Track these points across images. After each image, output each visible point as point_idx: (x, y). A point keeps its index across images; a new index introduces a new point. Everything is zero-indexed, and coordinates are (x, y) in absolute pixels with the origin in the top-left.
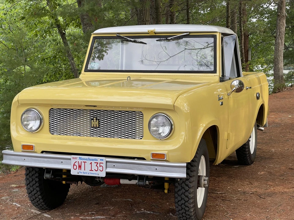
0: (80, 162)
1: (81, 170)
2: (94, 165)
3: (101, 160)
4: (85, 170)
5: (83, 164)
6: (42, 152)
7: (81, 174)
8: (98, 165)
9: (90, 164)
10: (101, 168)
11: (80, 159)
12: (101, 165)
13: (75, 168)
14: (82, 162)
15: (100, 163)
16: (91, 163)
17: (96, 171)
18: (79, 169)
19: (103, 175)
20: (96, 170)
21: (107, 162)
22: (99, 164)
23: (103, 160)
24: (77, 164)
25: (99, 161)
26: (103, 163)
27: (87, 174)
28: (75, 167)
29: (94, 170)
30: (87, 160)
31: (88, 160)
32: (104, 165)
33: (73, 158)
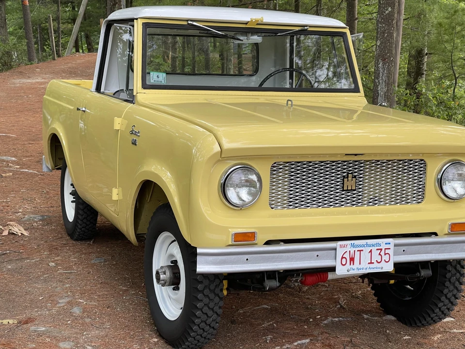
0: (352, 252)
1: (353, 264)
2: (375, 253)
3: (386, 244)
4: (360, 264)
5: (357, 254)
6: (268, 243)
7: (353, 271)
8: (382, 253)
9: (369, 252)
10: (386, 258)
11: (353, 246)
12: (387, 251)
13: (344, 263)
14: (356, 251)
15: (385, 249)
16: (371, 251)
17: (379, 263)
18: (350, 264)
19: (389, 268)
20: (379, 261)
21: (395, 245)
22: (383, 250)
23: (390, 243)
24: (347, 256)
25: (383, 247)
26: (390, 249)
27: (364, 270)
28: (344, 260)
29: (375, 262)
30: (363, 246)
31: (365, 246)
32: (391, 252)
33: (341, 246)
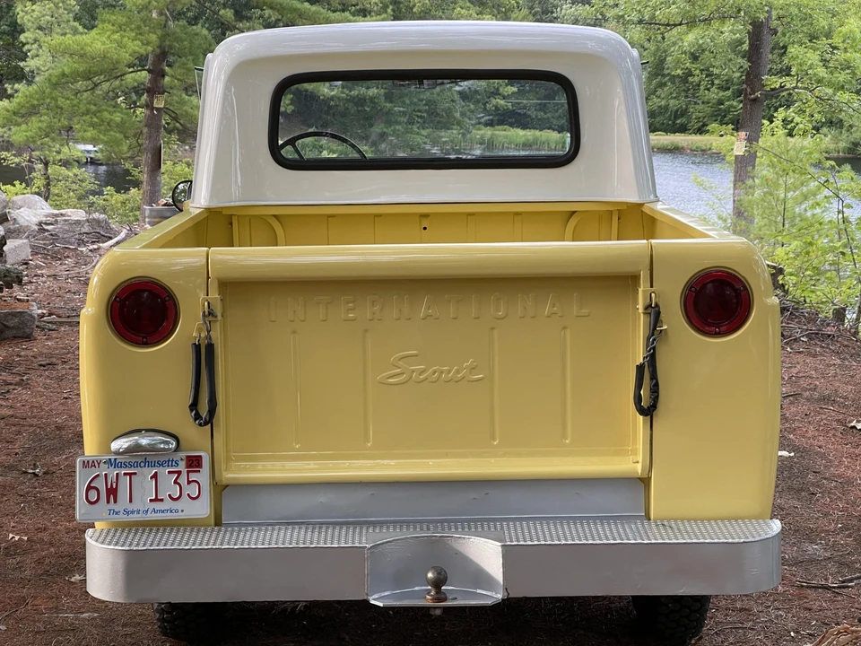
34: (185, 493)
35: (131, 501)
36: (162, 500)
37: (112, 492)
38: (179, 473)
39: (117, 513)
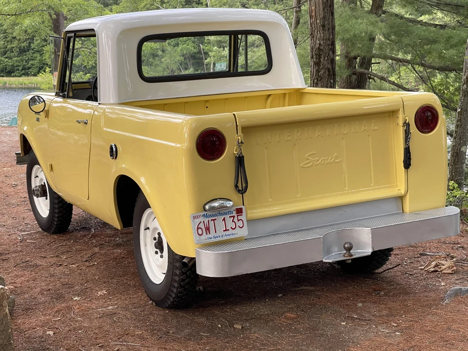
34: (237, 226)
35: (216, 232)
36: (228, 230)
37: (208, 229)
38: (234, 217)
39: (211, 238)
